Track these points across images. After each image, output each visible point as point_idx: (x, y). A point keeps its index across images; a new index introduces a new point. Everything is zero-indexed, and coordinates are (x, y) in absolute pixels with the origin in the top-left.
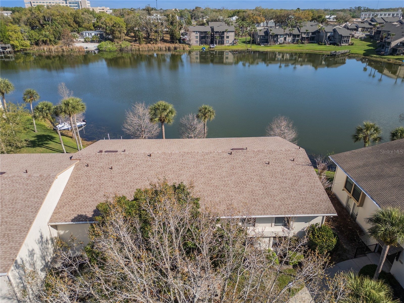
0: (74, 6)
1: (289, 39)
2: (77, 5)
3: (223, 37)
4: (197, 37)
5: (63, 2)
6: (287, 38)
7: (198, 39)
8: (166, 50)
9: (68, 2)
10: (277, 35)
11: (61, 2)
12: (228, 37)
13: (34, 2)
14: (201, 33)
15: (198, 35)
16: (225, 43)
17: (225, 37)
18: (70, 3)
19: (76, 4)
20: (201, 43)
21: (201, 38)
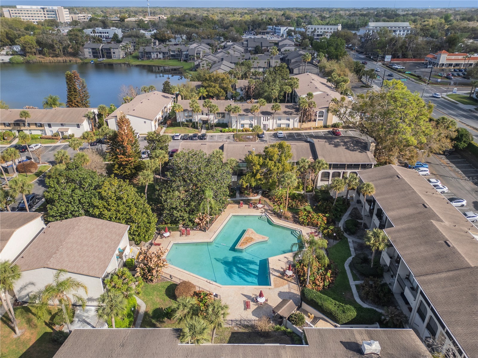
0: (51, 14)
1: (160, 56)
2: (54, 13)
3: (110, 53)
4: (89, 52)
5: (40, 10)
6: (159, 55)
7: (91, 54)
8: (64, 62)
9: (45, 10)
10: (150, 53)
11: (39, 10)
12: (114, 53)
13: (12, 10)
14: (93, 49)
15: (91, 50)
16: (113, 57)
17: (112, 53)
18: (47, 11)
19: (53, 11)
20: (94, 57)
21: (93, 53)
